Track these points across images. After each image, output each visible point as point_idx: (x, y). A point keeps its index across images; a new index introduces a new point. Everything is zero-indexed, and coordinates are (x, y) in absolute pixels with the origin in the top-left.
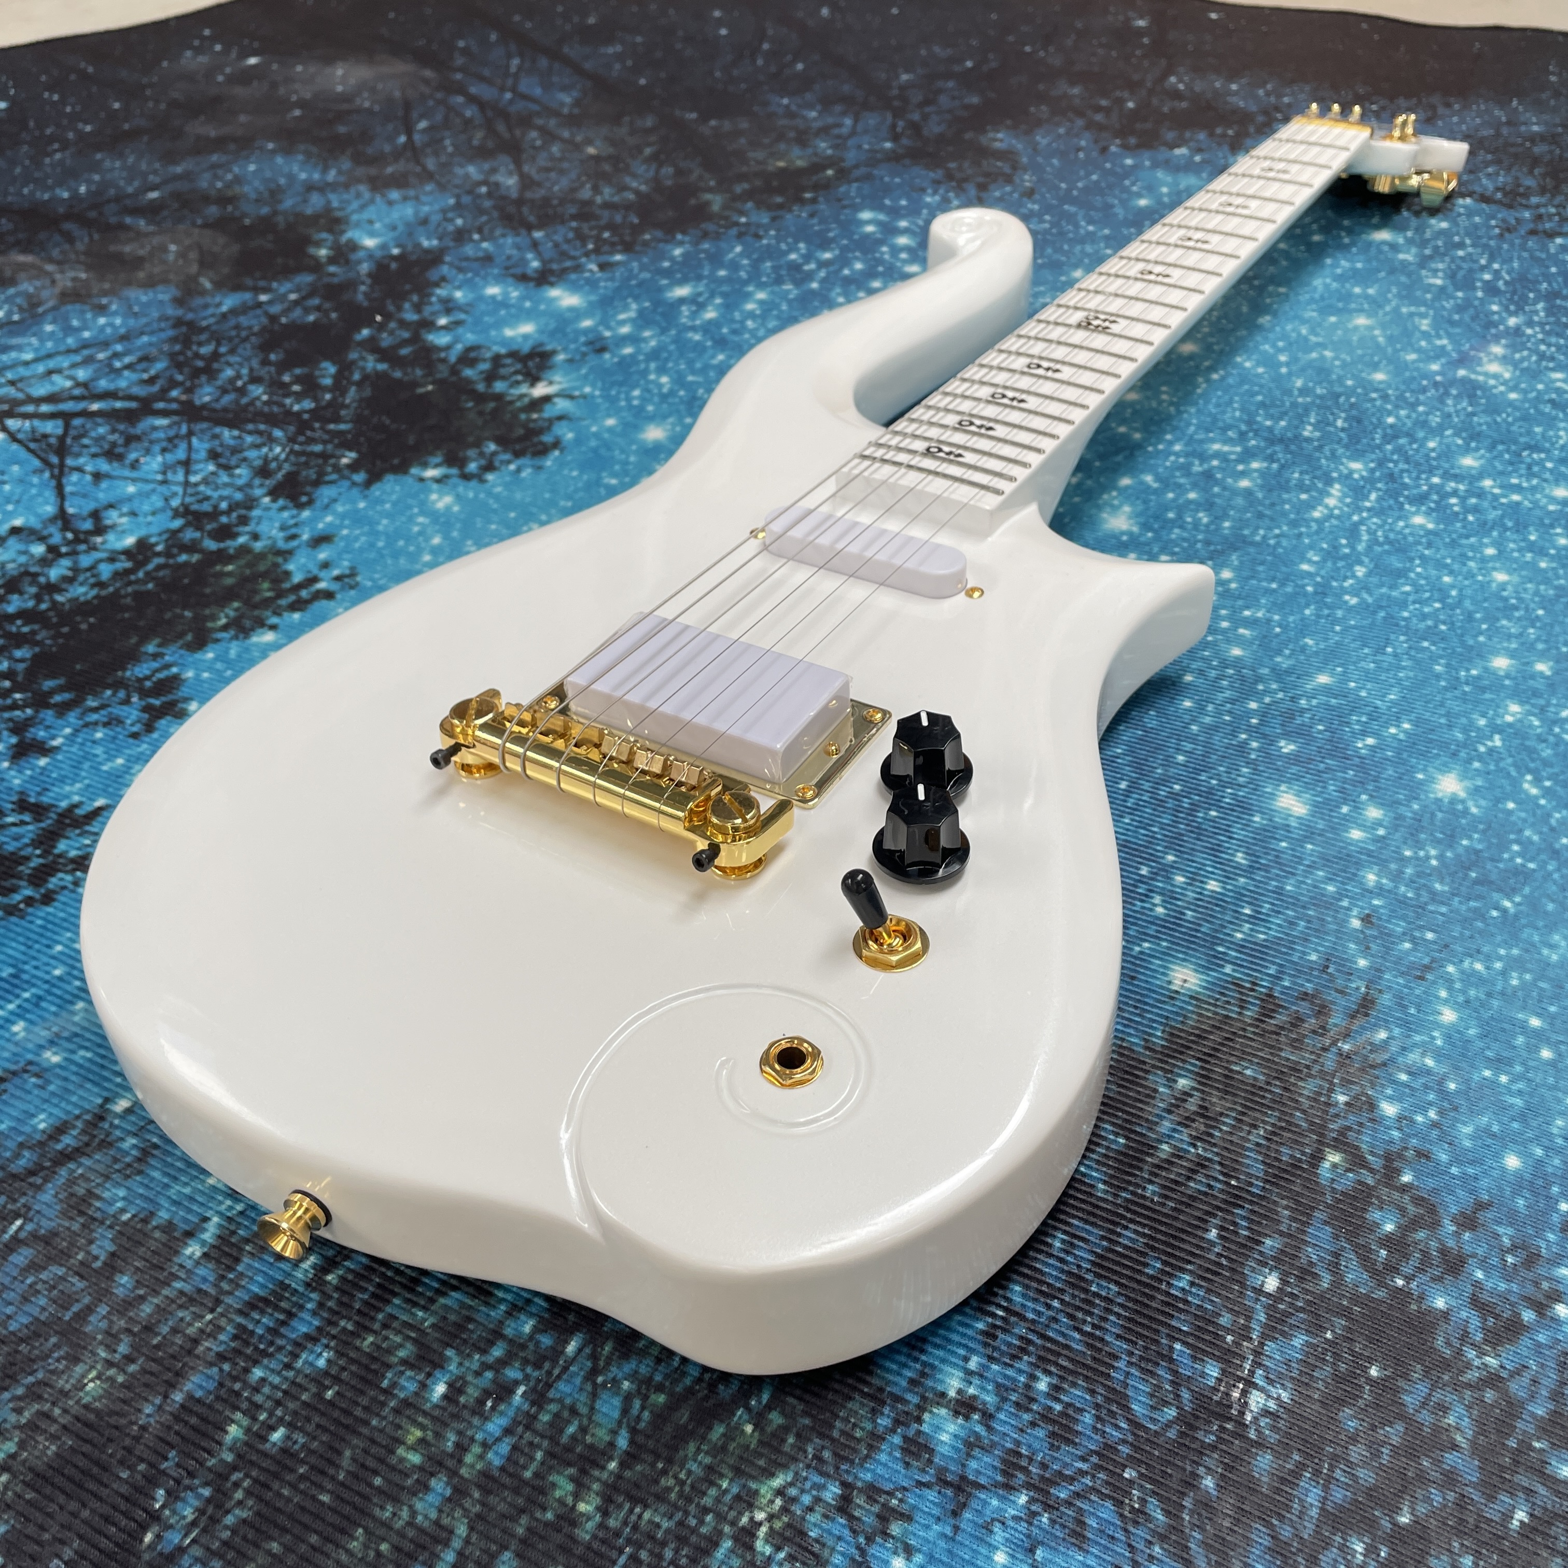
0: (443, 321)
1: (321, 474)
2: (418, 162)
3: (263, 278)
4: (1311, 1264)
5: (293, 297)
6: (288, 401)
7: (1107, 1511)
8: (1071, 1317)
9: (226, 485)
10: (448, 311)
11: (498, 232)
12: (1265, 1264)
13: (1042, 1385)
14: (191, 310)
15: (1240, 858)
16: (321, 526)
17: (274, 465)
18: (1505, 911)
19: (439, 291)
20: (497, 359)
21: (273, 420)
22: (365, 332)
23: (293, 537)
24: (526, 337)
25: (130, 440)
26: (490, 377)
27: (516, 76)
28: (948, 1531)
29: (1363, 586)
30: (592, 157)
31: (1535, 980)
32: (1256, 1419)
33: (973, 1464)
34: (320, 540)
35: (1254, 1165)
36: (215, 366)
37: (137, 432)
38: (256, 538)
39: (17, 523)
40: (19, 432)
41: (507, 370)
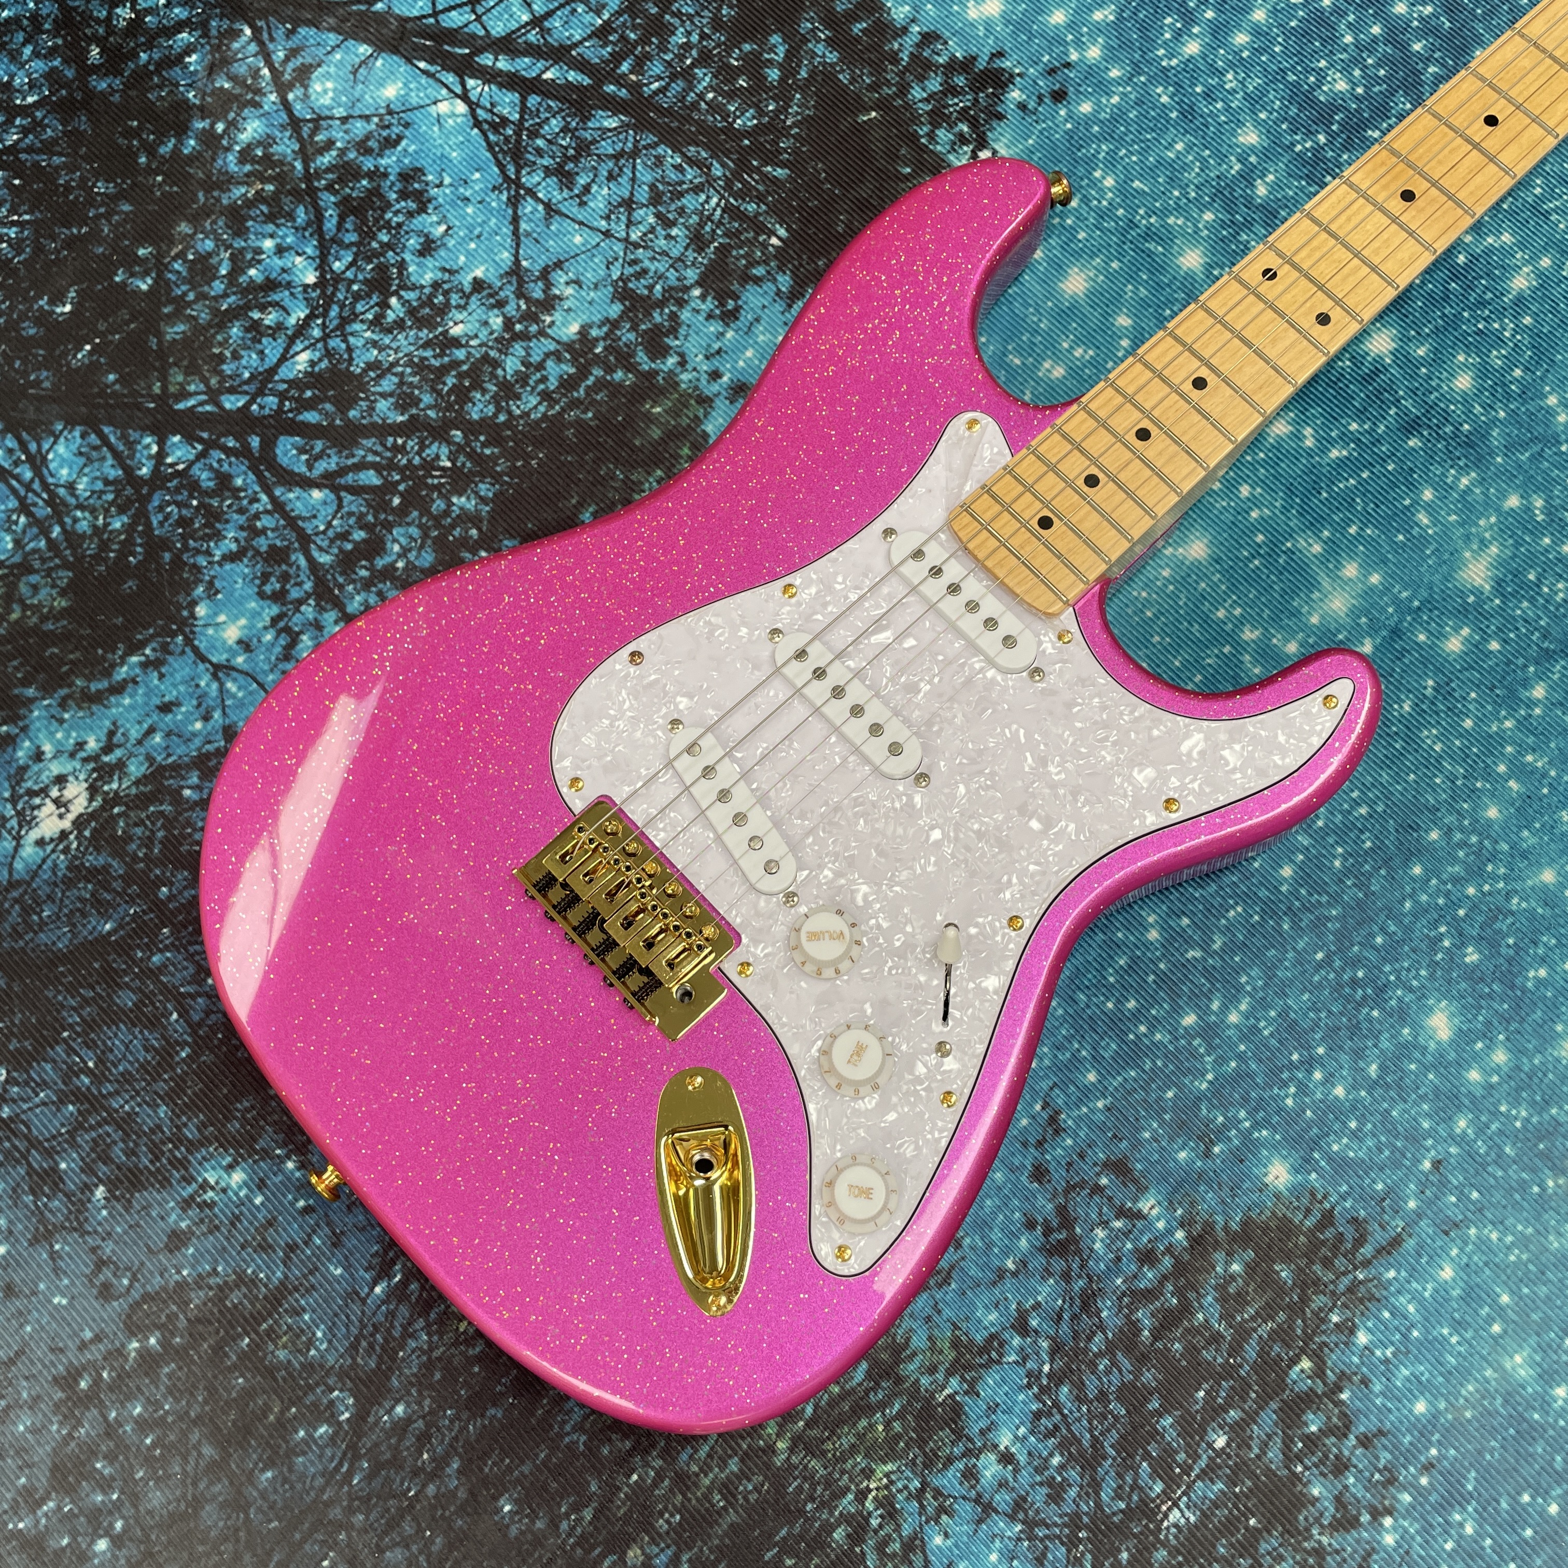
1: (750, 260)
4: (1251, 1438)
6: (732, 108)
7: (1061, 1553)
8: (1090, 1421)
9: (662, 253)
12: (1222, 1427)
13: (1056, 1460)
15: (1373, 1070)
16: (741, 364)
17: (708, 229)
18: (1545, 1189)
21: (714, 143)
23: (715, 375)
28: (971, 1531)
32: (1168, 1528)
33: (997, 1497)
35: (1251, 1351)
37: (587, 135)
38: (683, 363)
39: (479, 273)
40: (478, 105)
41: (956, 103)
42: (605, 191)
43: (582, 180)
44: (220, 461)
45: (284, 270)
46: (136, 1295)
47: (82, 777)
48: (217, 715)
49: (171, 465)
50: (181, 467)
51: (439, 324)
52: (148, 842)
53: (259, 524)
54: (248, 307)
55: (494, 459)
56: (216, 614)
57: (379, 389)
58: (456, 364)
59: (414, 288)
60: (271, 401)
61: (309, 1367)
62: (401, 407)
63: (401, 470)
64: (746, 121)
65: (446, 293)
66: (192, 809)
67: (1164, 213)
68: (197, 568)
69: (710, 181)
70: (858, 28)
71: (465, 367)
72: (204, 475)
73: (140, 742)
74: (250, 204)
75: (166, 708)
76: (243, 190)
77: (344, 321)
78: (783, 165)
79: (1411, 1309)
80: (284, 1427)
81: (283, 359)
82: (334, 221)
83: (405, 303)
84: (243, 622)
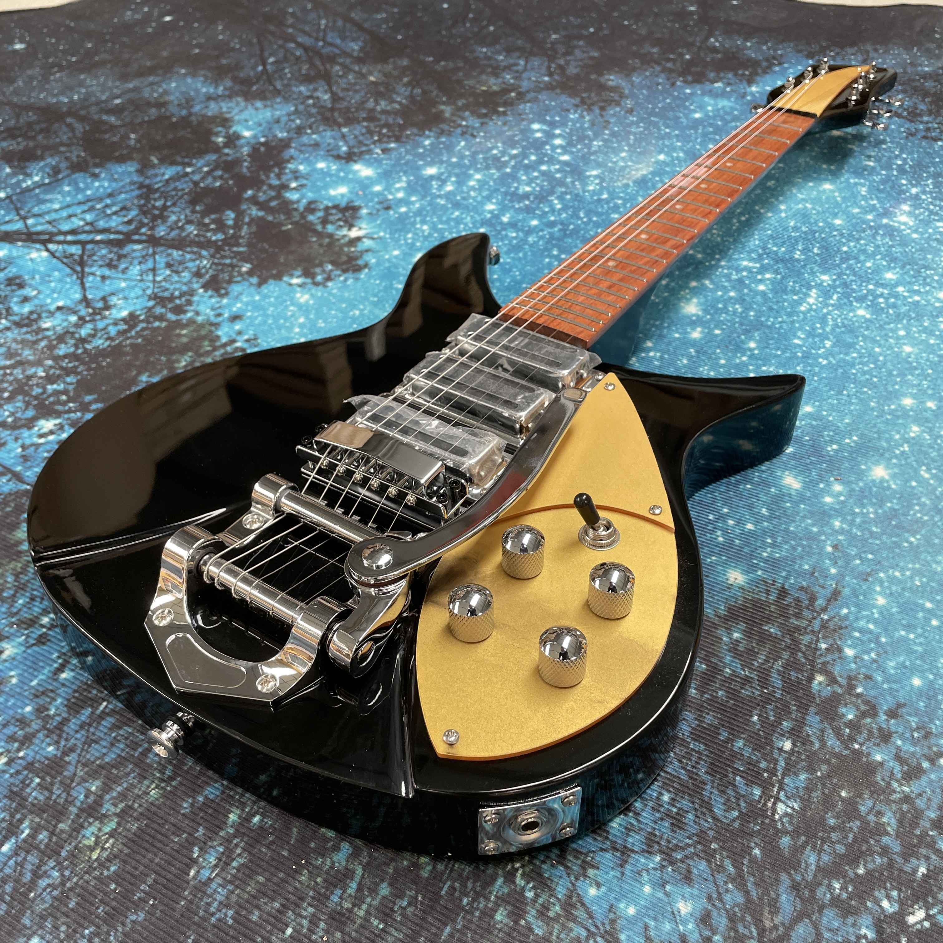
0: (293, 185)
1: (231, 277)
2: (271, 84)
3: (187, 157)
4: (808, 735)
5: (206, 169)
6: (209, 234)
7: (703, 866)
8: (680, 762)
9: (177, 282)
10: (296, 178)
11: (321, 129)
12: (783, 735)
13: (666, 797)
14: (147, 177)
15: (764, 511)
16: (234, 309)
17: (203, 271)
18: (911, 543)
19: (290, 166)
20: (327, 209)
21: (201, 245)
22: (250, 192)
23: (219, 315)
24: (343, 195)
25: (120, 257)
26: (325, 221)
27: (324, 31)
28: (619, 875)
29: (829, 354)
30: (373, 83)
31: (929, 582)
32: (781, 818)
33: (630, 840)
34: (235, 318)
35: (776, 681)
36: (165, 213)
37: (124, 252)
38: (197, 314)
39: (61, 304)
40: (55, 252)
41: (334, 218)
42: (138, 267)
51: (33, 325)
58: (47, 337)
59: (17, 315)
64: (218, 237)
65: (39, 314)
70: (273, 204)
71: (53, 337)
79: (871, 626)
83: (11, 320)
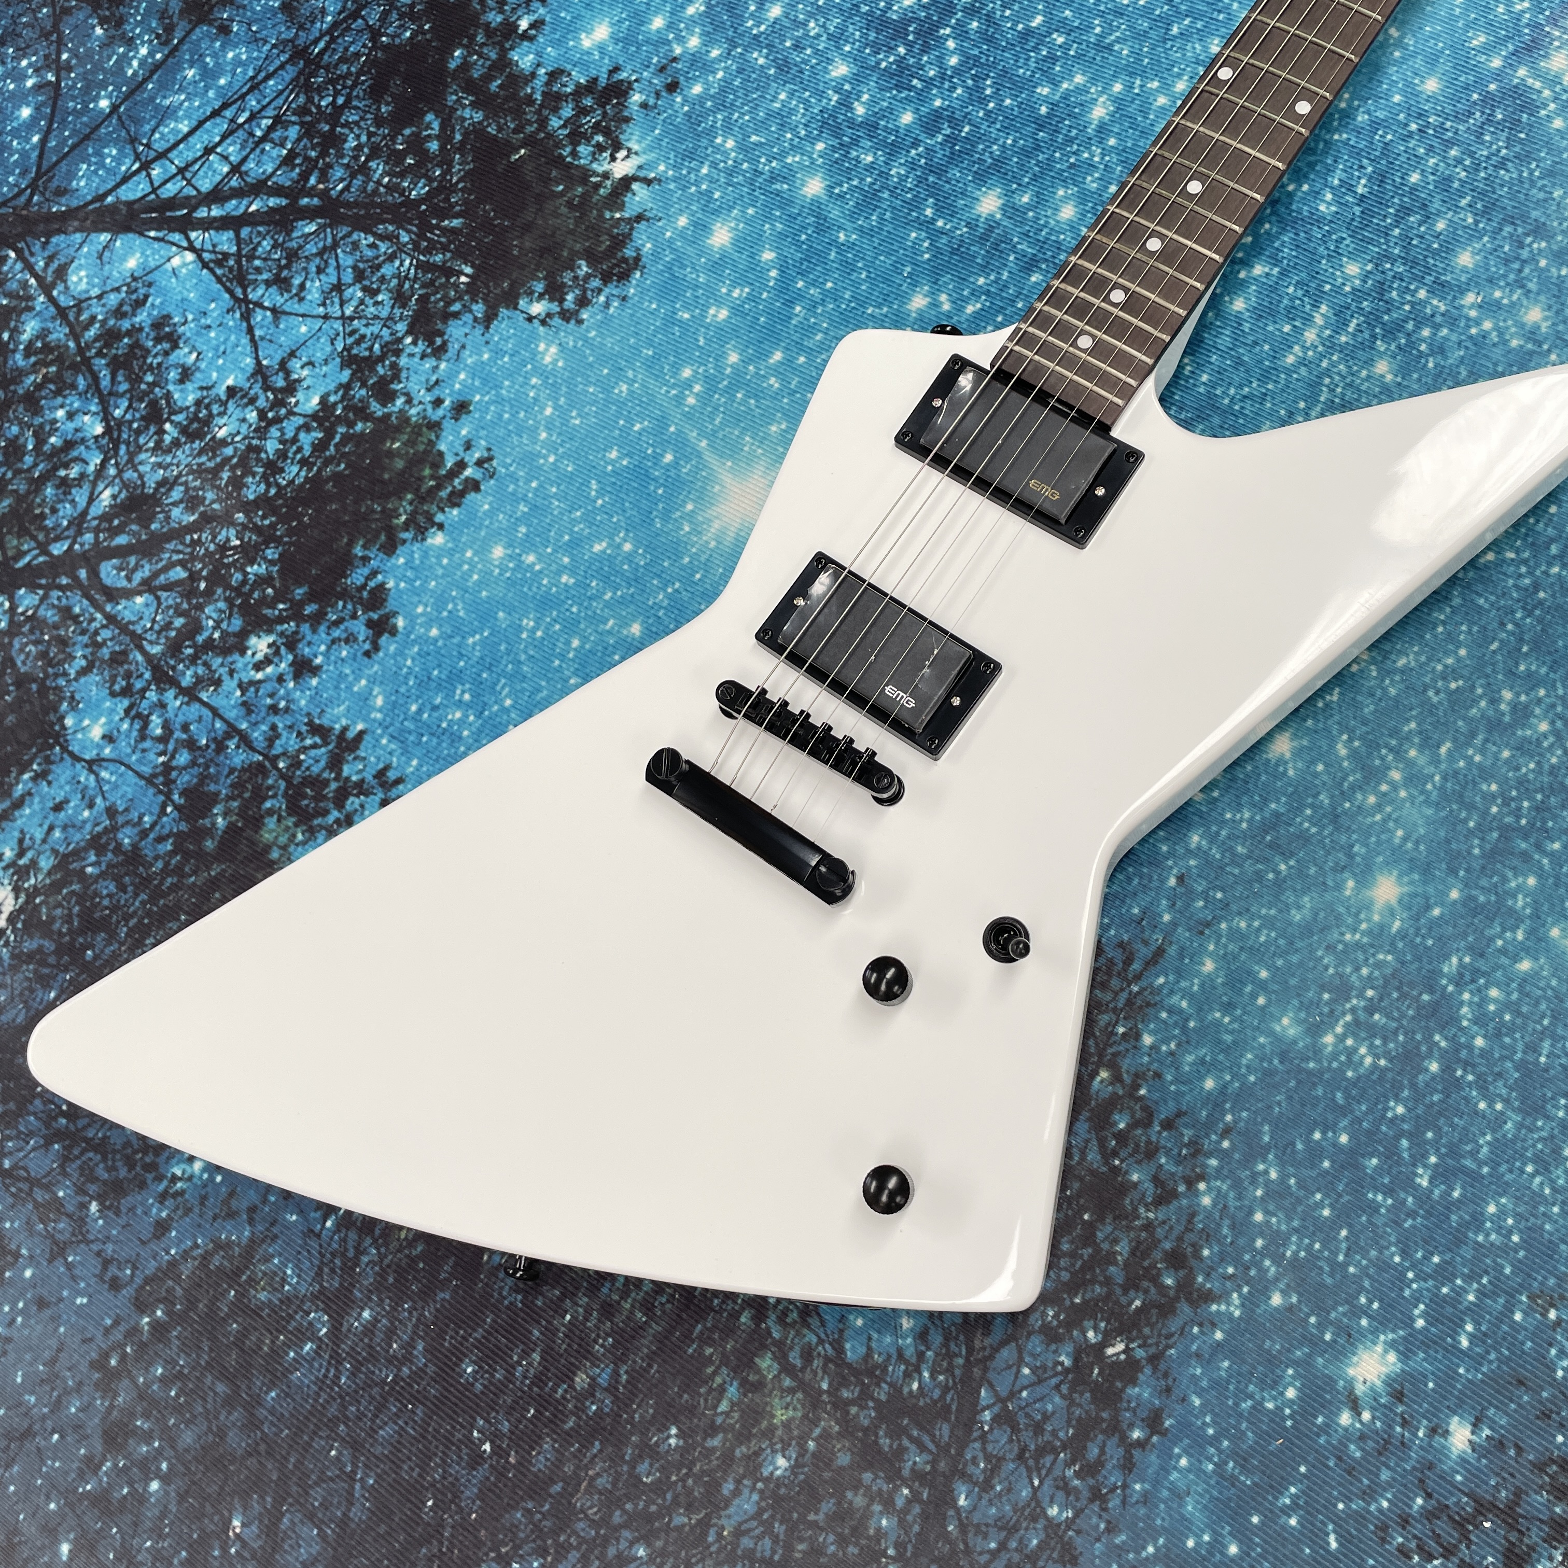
0: (523, 23)
1: (447, 301)
6: (405, 184)
9: (374, 318)
16: (457, 386)
17: (407, 286)
18: (1279, 874)
21: (397, 215)
23: (438, 402)
24: (602, 50)
25: (290, 257)
26: (575, 134)
31: (1277, 938)
34: (461, 408)
36: (339, 130)
37: (294, 244)
38: (409, 401)
39: (230, 382)
40: (203, 250)
41: (589, 121)
42: (317, 284)
43: (297, 281)
44: (59, 598)
45: (77, 430)
46: (138, 1281)
47: (6, 882)
48: (99, 800)
49: (23, 614)
50: (30, 613)
51: (206, 434)
52: (68, 919)
53: (99, 639)
54: (56, 468)
55: (272, 526)
56: (81, 721)
57: (170, 500)
58: (227, 460)
59: (181, 410)
60: (89, 537)
61: (287, 1300)
62: (191, 509)
63: (202, 560)
64: (419, 190)
65: (208, 407)
66: (96, 882)
67: (783, 154)
68: (58, 689)
69: (401, 248)
70: (494, 86)
71: (235, 460)
72: (49, 613)
73: (44, 841)
74: (39, 387)
75: (58, 808)
76: (32, 378)
77: (131, 456)
78: (456, 216)
79: (1184, 1004)
80: (277, 1354)
81: (91, 500)
82: (108, 378)
83: (175, 424)
84: (103, 720)
